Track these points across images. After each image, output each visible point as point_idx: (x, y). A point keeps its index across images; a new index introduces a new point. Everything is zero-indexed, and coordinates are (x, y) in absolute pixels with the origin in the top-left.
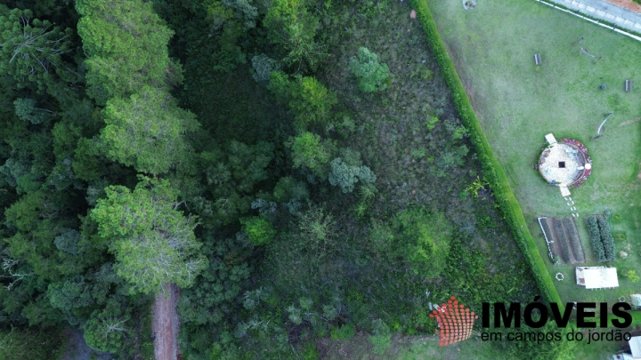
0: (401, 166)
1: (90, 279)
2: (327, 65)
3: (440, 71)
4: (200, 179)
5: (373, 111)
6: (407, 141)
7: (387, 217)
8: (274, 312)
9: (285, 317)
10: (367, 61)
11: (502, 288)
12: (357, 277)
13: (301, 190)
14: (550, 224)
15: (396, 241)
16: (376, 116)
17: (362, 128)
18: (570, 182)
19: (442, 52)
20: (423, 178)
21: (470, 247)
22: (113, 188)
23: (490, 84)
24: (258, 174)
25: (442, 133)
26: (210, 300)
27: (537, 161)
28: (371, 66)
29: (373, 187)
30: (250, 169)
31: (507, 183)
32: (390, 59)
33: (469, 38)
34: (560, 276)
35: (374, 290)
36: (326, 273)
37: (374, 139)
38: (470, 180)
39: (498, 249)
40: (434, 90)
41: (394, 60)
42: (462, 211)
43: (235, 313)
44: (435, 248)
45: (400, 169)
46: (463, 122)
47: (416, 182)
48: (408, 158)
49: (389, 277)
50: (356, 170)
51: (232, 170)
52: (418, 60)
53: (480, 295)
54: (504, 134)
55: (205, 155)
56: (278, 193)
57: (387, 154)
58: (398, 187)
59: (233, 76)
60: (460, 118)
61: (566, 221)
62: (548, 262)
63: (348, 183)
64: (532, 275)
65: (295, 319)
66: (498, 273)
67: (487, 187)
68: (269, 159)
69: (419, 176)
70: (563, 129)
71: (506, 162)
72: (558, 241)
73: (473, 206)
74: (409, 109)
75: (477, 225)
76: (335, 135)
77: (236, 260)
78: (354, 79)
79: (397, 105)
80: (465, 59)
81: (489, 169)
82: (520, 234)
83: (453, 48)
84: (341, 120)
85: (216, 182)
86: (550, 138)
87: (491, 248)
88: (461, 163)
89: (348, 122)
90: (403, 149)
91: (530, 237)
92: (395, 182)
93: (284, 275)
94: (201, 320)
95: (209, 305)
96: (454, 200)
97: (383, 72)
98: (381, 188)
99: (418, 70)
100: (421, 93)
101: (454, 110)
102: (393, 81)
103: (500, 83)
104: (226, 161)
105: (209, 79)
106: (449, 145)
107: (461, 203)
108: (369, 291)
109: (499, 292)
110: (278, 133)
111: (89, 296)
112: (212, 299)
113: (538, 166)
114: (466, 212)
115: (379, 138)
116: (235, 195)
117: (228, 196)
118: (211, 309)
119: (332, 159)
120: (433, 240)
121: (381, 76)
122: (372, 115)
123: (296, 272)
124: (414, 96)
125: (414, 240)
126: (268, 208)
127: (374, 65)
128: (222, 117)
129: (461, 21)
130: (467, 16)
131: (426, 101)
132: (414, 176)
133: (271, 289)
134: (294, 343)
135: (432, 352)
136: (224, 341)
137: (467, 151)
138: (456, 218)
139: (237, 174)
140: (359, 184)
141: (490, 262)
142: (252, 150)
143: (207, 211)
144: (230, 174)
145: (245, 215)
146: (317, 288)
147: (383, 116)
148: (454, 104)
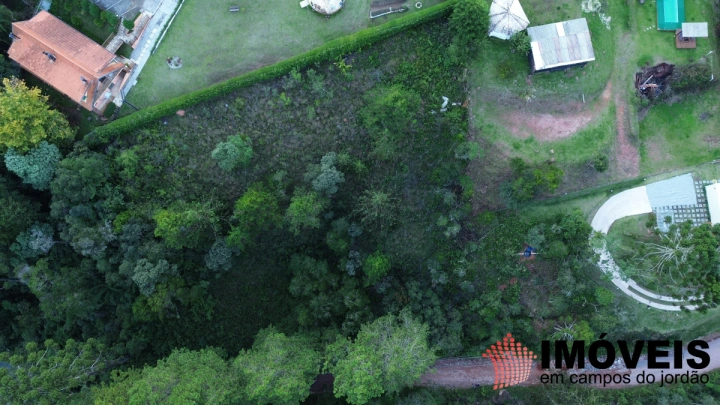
0: (321, 131)
3: (237, 90)
4: (324, 328)
5: (269, 153)
6: (297, 123)
7: (367, 142)
8: (450, 258)
10: (226, 151)
11: (429, 50)
12: (419, 176)
13: (341, 223)
14: (376, 10)
15: (389, 127)
16: (274, 151)
17: (285, 165)
19: (221, 87)
20: (333, 111)
21: (394, 74)
23: (253, 49)
24: (323, 267)
25: (294, 93)
26: (440, 320)
28: (230, 148)
29: (339, 155)
30: (318, 275)
31: (341, 39)
32: (221, 135)
33: (209, 64)
34: (419, 5)
35: (431, 161)
36: (416, 205)
37: (296, 153)
38: (337, 71)
39: (396, 51)
40: (255, 98)
41: (222, 131)
42: (363, 79)
43: (452, 296)
45: (324, 131)
46: (287, 73)
47: (337, 117)
48: (315, 124)
49: (419, 146)
50: (324, 167)
51: (317, 293)
52: (226, 110)
53: (434, 67)
54: (298, 41)
55: (302, 318)
56: (343, 245)
57: (310, 143)
58: (340, 134)
60: (282, 75)
62: (406, 13)
64: (418, 25)
65: (456, 229)
66: (416, 52)
67: (343, 57)
68: (308, 259)
69: (331, 114)
71: (322, 40)
72: (390, 4)
73: (359, 70)
74: (269, 121)
75: (376, 68)
76: (290, 191)
77: (403, 293)
78: (238, 169)
79: (265, 131)
80: (228, 69)
81: (328, 53)
82: (385, 31)
83: (216, 79)
84: (276, 183)
85: (328, 308)
86: (304, 4)
87: (396, 56)
88: (322, 77)
89: (279, 176)
90: (306, 128)
91: (388, 24)
92: (336, 137)
93: (417, 249)
94: (459, 327)
95: (445, 320)
96: (354, 86)
97: (235, 140)
98: (339, 149)
99: (234, 110)
100: (256, 109)
101: (275, 79)
102: (242, 133)
103: (253, 41)
104: (307, 298)
105: (219, 328)
106: (306, 86)
107: (356, 80)
108: (431, 165)
109: (431, 52)
112: (440, 317)
113: (327, 15)
114: (364, 76)
115: (294, 150)
116: (342, 290)
117: (343, 298)
118: (450, 320)
119: (313, 189)
120: (390, 95)
121: (239, 141)
122: (272, 155)
123: (414, 236)
124: (259, 115)
125: (389, 110)
126: (354, 259)
127: (229, 145)
128: (260, 314)
129: (192, 71)
130: (188, 65)
131: (264, 105)
132: (331, 118)
133: (430, 260)
134: (478, 237)
135: (481, 111)
136: (478, 306)
137: (312, 70)
138: (369, 85)
139: (322, 288)
140: (337, 166)
141: (407, 58)
142: (299, 273)
143: (356, 316)
144: (321, 294)
145: (361, 281)
146: (429, 214)
147: (274, 144)
148: (269, 80)
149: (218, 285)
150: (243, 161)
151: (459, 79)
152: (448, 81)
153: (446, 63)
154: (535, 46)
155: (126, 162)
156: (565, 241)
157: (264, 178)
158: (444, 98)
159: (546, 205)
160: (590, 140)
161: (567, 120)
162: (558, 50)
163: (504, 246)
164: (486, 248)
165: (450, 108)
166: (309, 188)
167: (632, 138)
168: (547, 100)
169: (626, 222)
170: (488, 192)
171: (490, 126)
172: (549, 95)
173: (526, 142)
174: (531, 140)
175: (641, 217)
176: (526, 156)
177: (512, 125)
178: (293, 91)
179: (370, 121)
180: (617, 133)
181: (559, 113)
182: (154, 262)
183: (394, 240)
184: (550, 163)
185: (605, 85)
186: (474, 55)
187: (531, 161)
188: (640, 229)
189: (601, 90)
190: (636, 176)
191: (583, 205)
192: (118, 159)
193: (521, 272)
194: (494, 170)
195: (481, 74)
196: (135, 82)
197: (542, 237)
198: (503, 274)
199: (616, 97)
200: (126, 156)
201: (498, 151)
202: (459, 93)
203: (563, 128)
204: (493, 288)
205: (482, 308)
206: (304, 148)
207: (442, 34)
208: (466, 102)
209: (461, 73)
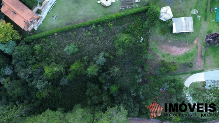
0: (100, 44)
2: (66, 62)
3: (74, 29)
4: (96, 106)
5: (83, 50)
6: (93, 41)
7: (115, 50)
8: (138, 87)
9: (140, 84)
10: (69, 49)
11: (138, 22)
12: (130, 61)
13: (104, 74)
14: (123, 6)
15: (123, 48)
17: (88, 54)
19: (69, 27)
21: (126, 28)
23: (81, 16)
24: (97, 87)
25: (93, 31)
26: (132, 107)
27: (105, 7)
28: (70, 48)
29: (106, 53)
30: (95, 90)
31: (110, 16)
32: (68, 43)
33: (66, 19)
34: (137, 6)
35: (135, 57)
36: (129, 70)
37: (92, 51)
38: (107, 25)
39: (128, 21)
40: (80, 32)
41: (69, 41)
42: (116, 29)
43: (137, 99)
44: (126, 38)
46: (91, 25)
47: (106, 40)
48: (99, 42)
49: (132, 52)
50: (100, 57)
51: (94, 95)
52: (70, 35)
53: (140, 28)
54: (96, 14)
55: (89, 103)
56: (104, 81)
58: (107, 46)
59: (64, 92)
60: (89, 25)
61: (122, 2)
62: (132, 9)
63: (104, 60)
64: (136, 13)
65: (141, 80)
66: (134, 22)
67: (110, 21)
68: (93, 84)
69: (104, 39)
71: (104, 15)
72: (127, 5)
73: (115, 26)
74: (84, 40)
75: (120, 26)
76: (89, 62)
77: (122, 97)
78: (73, 54)
79: (82, 43)
80: (72, 21)
81: (105, 20)
82: (125, 14)
83: (68, 24)
84: (84, 60)
85: (97, 100)
86: (99, 2)
87: (127, 23)
88: (102, 27)
89: (85, 58)
90: (96, 43)
91: (126, 12)
92: (105, 47)
93: (128, 83)
94: (138, 110)
96: (113, 31)
97: (72, 45)
98: (106, 51)
99: (73, 35)
100: (80, 35)
101: (87, 27)
102: (75, 43)
103: (81, 13)
104: (91, 97)
105: (63, 101)
106: (97, 30)
107: (114, 29)
108: (135, 58)
109: (139, 23)
110: (85, 80)
112: (132, 106)
114: (116, 28)
115: (91, 49)
116: (102, 95)
117: (102, 97)
118: (135, 107)
119: (96, 64)
120: (124, 38)
121: (74, 46)
122: (84, 50)
123: (127, 80)
124: (81, 37)
125: (123, 43)
126: (107, 85)
127: (70, 47)
128: (76, 98)
129: (61, 21)
130: (59, 19)
131: (83, 34)
132: (104, 41)
133: (131, 88)
134: (147, 82)
135: (153, 43)
136: (145, 103)
137: (99, 25)
138: (118, 31)
139: (96, 94)
140: (105, 57)
141: (131, 24)
142: (89, 88)
143: (106, 104)
144: (96, 96)
145: (109, 93)
146: (133, 73)
147: (85, 47)
148: (85, 27)
149: (64, 88)
150: (75, 52)
151: (147, 32)
152: (143, 33)
153: (144, 27)
154: (174, 25)
155: (37, 49)
156: (175, 89)
157: (81, 59)
158: (142, 38)
159: (171, 75)
160: (188, 56)
161: (181, 49)
162: (182, 27)
163: (155, 86)
164: (150, 86)
165: (143, 41)
167: (202, 57)
168: (175, 42)
169: (196, 83)
170: (153, 69)
171: (156, 48)
172: (177, 41)
173: (167, 55)
174: (168, 54)
175: (201, 83)
176: (166, 59)
177: (163, 49)
180: (197, 55)
181: (179, 46)
182: (44, 82)
183: (120, 80)
184: (174, 63)
185: (196, 38)
186: (153, 25)
187: (168, 61)
188: (200, 87)
189: (194, 40)
190: (201, 69)
191: (183, 77)
192: (34, 47)
193: (160, 95)
194: (155, 63)
195: (155, 31)
196: (42, 23)
197: (168, 86)
198: (154, 95)
199: (199, 42)
200: (37, 47)
201: (157, 57)
202: (147, 37)
203: (180, 51)
204: (150, 98)
205: (146, 104)
206: (95, 49)
207: (143, 17)
208: (149, 40)
209: (148, 31)
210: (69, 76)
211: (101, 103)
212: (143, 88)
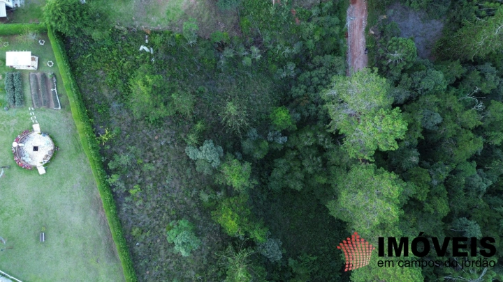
0: (165, 160)
1: (414, 92)
2: (220, 250)
3: (125, 234)
4: (328, 162)
5: (183, 206)
6: (158, 179)
8: (273, 61)
9: (265, 55)
10: (183, 243)
11: (95, 58)
12: (207, 79)
13: (246, 145)
14: (52, 103)
15: (170, 93)
16: (182, 201)
17: (194, 192)
18: (31, 135)
19: (121, 248)
20: (148, 148)
21: (116, 91)
22: (392, 148)
23: (85, 220)
24: (281, 162)
25: (129, 182)
26: (322, 71)
27: (55, 153)
28: (181, 240)
29: (189, 143)
30: (287, 167)
31: (81, 136)
32: (165, 249)
33: (97, 261)
34: (50, 64)
35: (195, 67)
36: (231, 84)
37: (184, 182)
38: (110, 142)
39: (95, 88)
40: (132, 218)
41: (162, 248)
42: (120, 119)
43: (303, 61)
44: (140, 83)
45: (166, 157)
46: (110, 188)
47: (154, 144)
48: (159, 164)
49: (182, 76)
50: (200, 156)
51: (302, 167)
52: (142, 245)
53: (112, 54)
54: (79, 177)
55: (323, 180)
56: (265, 145)
57: (175, 170)
58: (169, 142)
59: (301, 249)
60: (112, 193)
61: (39, 105)
62: (58, 75)
63: (208, 145)
64: (71, 66)
65: (255, 49)
66: (97, 70)
67: (98, 136)
68: (274, 174)
69: (151, 150)
70: (31, 177)
71: (80, 155)
72: (48, 91)
73: (110, 122)
74: (154, 205)
75: (110, 107)
76: (216, 188)
77: (301, 99)
78: (198, 233)
79: (164, 210)
80: (103, 243)
81: (93, 148)
82: (75, 95)
83: (112, 254)
84: (211, 200)
85: (314, 159)
86: (42, 171)
87: (100, 88)
88: (116, 156)
89: (205, 197)
90: (162, 173)
91: (68, 92)
92: (171, 147)
93: (265, 87)
94: (328, 57)
95: (323, 68)
96: (125, 128)
97: (171, 236)
98: (183, 143)
99: (143, 237)
100: (142, 217)
101: (116, 198)
102: (165, 230)
103: (76, 219)
104: (306, 173)
105: (322, 250)
106: (124, 170)
107: (120, 125)
108: (199, 67)
109: (98, 56)
110: (265, 197)
111: (414, 79)
112: (320, 72)
113: (55, 149)
114: (117, 118)
115: (181, 184)
116: (300, 147)
117: (306, 147)
119: (219, 167)
120: (141, 88)
121: (174, 232)
122: (185, 204)
123: (255, 88)
124: (148, 215)
125: (156, 91)
126: (274, 136)
127: (178, 241)
128: (311, 216)
129: (103, 277)
131: (139, 210)
132: (155, 149)
133: (275, 77)
134: (258, 36)
135: (154, 19)
136: (311, 41)
137: (109, 164)
138: (125, 114)
139: (298, 163)
140: (198, 146)
141: (102, 78)
142: (285, 182)
143: (321, 136)
144: (303, 164)
145: (292, 132)
146: (239, 74)
147: (175, 201)
148: (117, 204)
149: (291, 251)
150: (191, 228)
151: (125, 33)
152: (126, 44)
153: (109, 43)
157: (206, 211)
158: (141, 49)
163: (268, 15)
164: (267, 29)
165: (151, 45)
166: (216, 171)
170: (223, 22)
171: (168, 13)
178: (128, 183)
179: (162, 112)
183: (258, 105)
186: (103, 16)
194: (206, 14)
195: (121, 15)
198: (288, 19)
201: (190, 8)
202: (138, 36)
204: (298, 29)
205: (313, 38)
206: (180, 175)
207: (81, 44)
208: (145, 30)
209: (120, 31)
210: (258, 235)
211: (321, 150)
212: (275, 45)
